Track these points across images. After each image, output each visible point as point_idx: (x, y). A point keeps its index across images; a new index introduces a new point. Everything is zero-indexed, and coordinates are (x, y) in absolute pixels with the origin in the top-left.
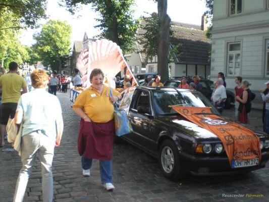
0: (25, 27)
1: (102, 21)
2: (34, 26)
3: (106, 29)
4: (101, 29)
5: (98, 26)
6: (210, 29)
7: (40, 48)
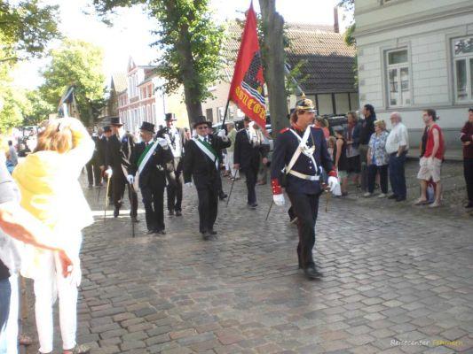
0: (27, 58)
1: (161, 34)
2: (43, 54)
3: (171, 46)
4: (161, 48)
5: (156, 44)
6: (353, 29)
7: (52, 91)
